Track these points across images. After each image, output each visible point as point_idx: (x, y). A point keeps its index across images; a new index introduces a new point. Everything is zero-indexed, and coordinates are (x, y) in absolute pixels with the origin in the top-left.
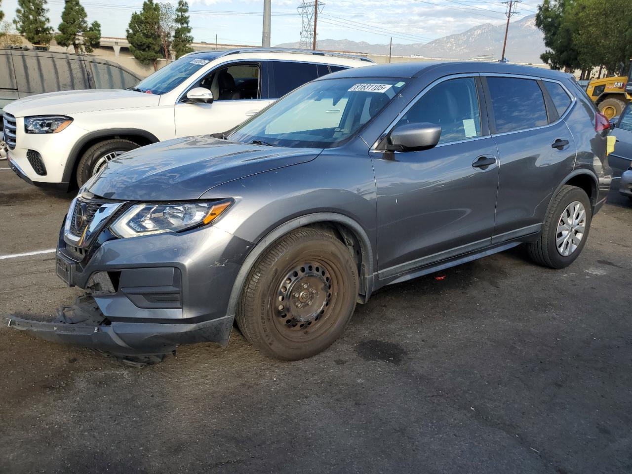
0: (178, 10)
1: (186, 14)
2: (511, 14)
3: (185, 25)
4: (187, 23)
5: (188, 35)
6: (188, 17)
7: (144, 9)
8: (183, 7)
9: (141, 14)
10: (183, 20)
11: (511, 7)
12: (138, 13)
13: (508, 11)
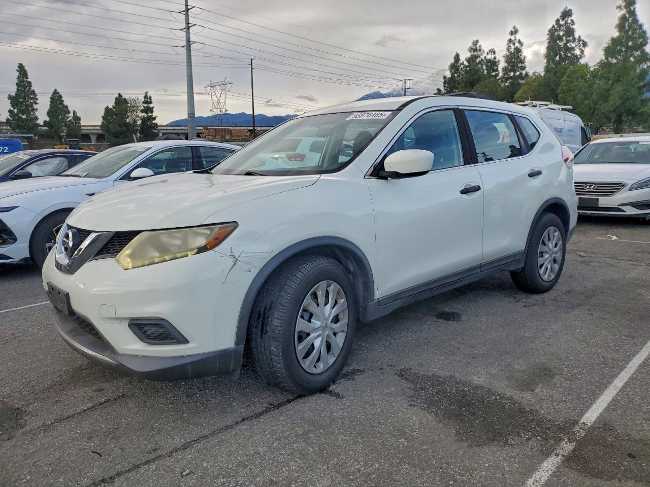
0: (144, 103)
1: (151, 106)
2: (406, 90)
3: (150, 114)
4: (152, 112)
5: (154, 122)
6: (153, 107)
7: (115, 103)
8: (148, 100)
9: (114, 108)
10: (148, 110)
11: (405, 84)
12: (110, 107)
13: (404, 88)
